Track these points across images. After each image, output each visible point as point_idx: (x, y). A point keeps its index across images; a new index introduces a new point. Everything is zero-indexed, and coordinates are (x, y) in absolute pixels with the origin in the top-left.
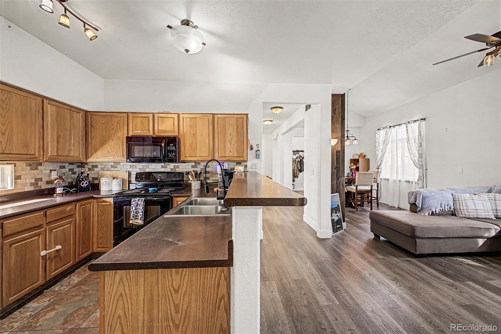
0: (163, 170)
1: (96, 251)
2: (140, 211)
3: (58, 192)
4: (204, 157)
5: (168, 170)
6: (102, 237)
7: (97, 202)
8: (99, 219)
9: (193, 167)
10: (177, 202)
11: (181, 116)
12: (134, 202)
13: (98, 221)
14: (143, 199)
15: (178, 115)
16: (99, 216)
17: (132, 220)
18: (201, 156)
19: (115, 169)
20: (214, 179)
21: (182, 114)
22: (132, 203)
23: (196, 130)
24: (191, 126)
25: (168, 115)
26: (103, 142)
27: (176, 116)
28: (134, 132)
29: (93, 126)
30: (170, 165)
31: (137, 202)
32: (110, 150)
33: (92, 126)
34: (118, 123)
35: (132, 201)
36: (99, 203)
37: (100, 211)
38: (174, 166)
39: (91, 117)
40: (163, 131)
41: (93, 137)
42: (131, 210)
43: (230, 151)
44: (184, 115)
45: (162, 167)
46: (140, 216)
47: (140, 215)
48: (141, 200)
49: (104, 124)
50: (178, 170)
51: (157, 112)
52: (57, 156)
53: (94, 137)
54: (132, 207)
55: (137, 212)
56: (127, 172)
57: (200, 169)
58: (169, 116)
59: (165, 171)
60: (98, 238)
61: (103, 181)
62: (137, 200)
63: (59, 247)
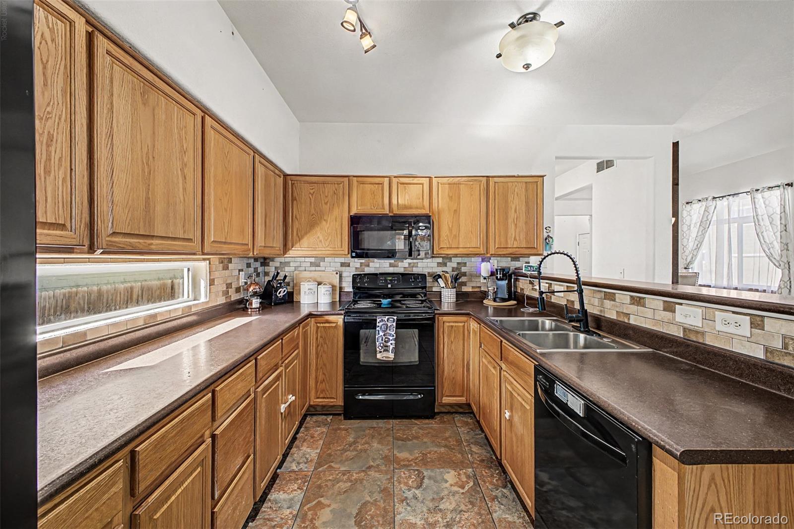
0: (391, 270)
1: (314, 404)
2: (391, 338)
3: (254, 306)
4: (471, 249)
5: (400, 270)
6: (324, 380)
7: (316, 323)
8: (319, 350)
9: (439, 264)
10: (444, 323)
11: (435, 181)
12: (381, 323)
13: (317, 353)
14: (395, 318)
15: (430, 180)
16: (318, 346)
17: (380, 352)
18: (466, 248)
19: (317, 268)
20: (474, 285)
21: (435, 177)
22: (378, 324)
23: (459, 204)
24: (451, 198)
25: (413, 180)
26: (312, 225)
27: (426, 181)
28: (359, 208)
29: (296, 200)
30: (403, 262)
31: (387, 322)
32: (321, 238)
33: (294, 199)
34: (335, 193)
35: (378, 320)
36: (319, 325)
37: (321, 337)
38: (410, 264)
39: (292, 184)
40: (406, 207)
41: (296, 217)
42: (377, 337)
43: (515, 239)
44: (440, 180)
45: (391, 265)
46: (391, 347)
47: (391, 345)
48: (392, 319)
49: (312, 195)
50: (415, 270)
51: (395, 175)
52: (265, 247)
53: (298, 217)
54: (379, 331)
55: (386, 340)
56: (337, 273)
57: (451, 268)
58: (416, 180)
59: (395, 272)
60: (317, 382)
61: (305, 287)
62: (386, 320)
63: (291, 398)
